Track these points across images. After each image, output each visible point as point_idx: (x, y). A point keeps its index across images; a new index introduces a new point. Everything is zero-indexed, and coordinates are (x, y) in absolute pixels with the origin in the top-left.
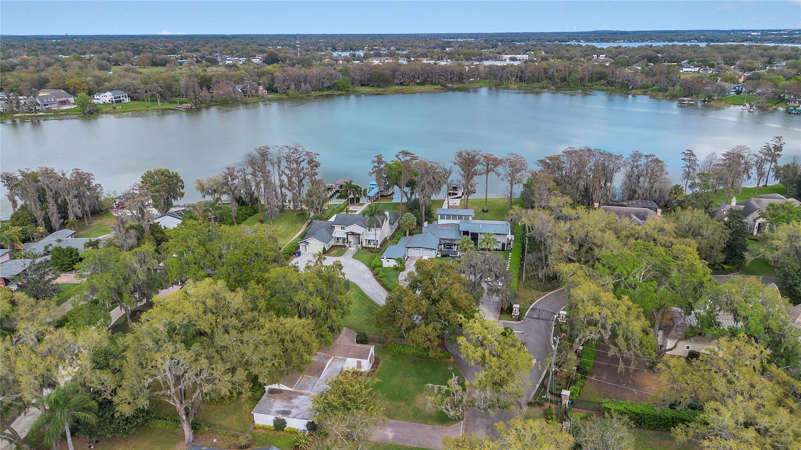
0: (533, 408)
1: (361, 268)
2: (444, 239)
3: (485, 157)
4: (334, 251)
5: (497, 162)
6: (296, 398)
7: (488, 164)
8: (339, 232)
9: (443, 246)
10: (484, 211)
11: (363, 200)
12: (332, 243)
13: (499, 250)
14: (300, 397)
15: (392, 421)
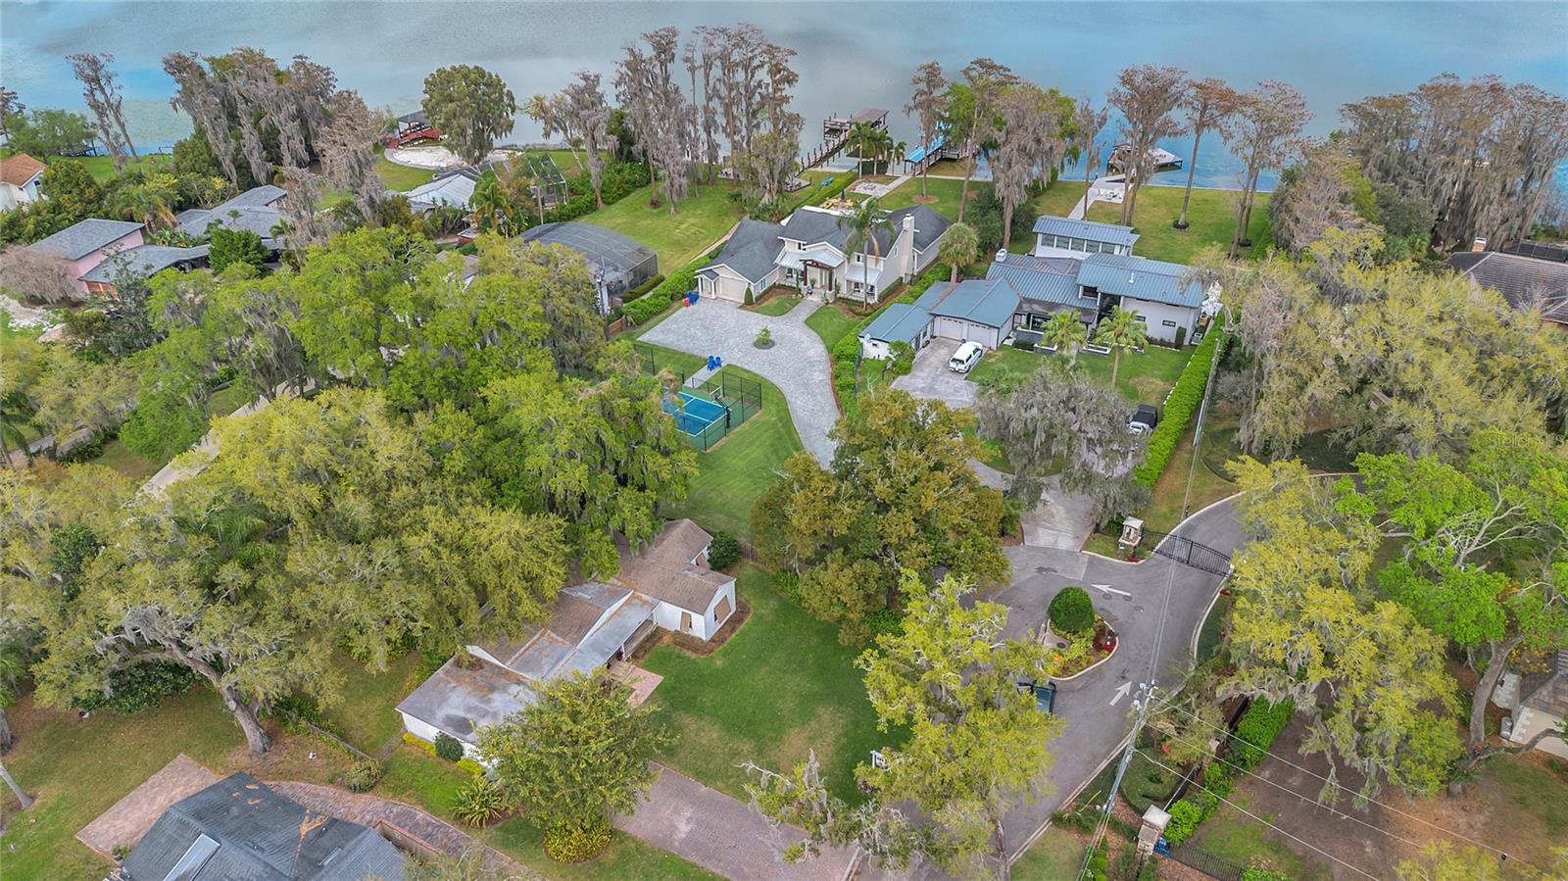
0: (1063, 833)
1: (811, 353)
2: (1030, 301)
3: (1200, 87)
4: (773, 301)
5: (1230, 102)
6: (504, 689)
7: (1205, 107)
8: (791, 256)
9: (1024, 318)
10: (1176, 226)
11: (895, 169)
12: (775, 278)
13: (1169, 344)
14: (514, 689)
15: (703, 789)
